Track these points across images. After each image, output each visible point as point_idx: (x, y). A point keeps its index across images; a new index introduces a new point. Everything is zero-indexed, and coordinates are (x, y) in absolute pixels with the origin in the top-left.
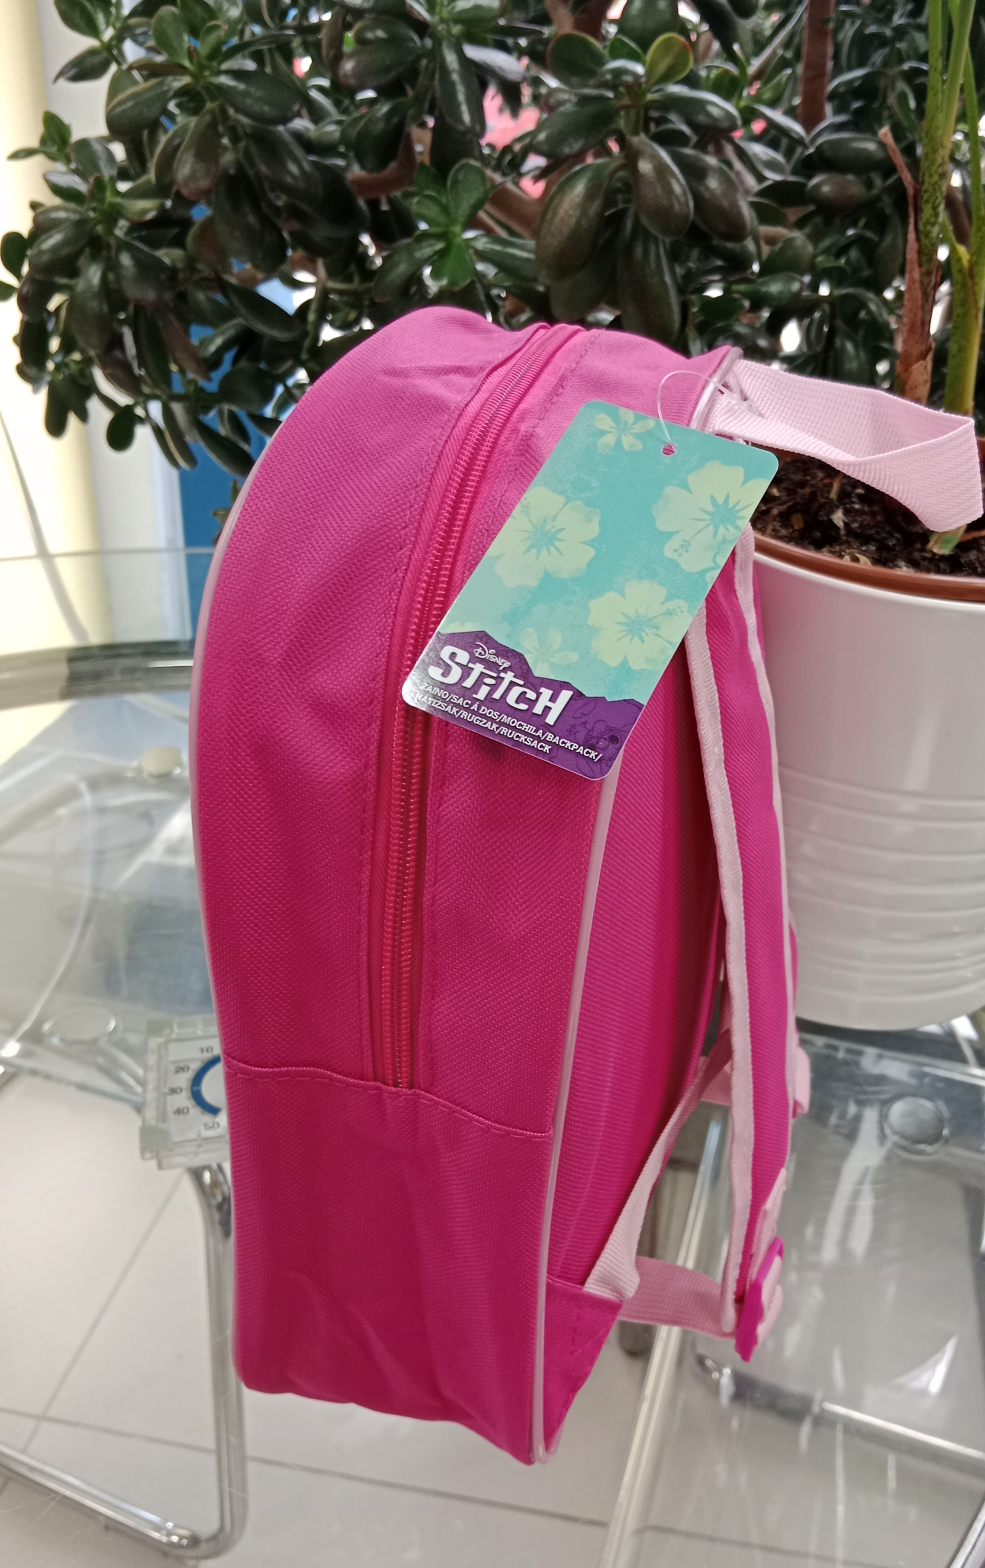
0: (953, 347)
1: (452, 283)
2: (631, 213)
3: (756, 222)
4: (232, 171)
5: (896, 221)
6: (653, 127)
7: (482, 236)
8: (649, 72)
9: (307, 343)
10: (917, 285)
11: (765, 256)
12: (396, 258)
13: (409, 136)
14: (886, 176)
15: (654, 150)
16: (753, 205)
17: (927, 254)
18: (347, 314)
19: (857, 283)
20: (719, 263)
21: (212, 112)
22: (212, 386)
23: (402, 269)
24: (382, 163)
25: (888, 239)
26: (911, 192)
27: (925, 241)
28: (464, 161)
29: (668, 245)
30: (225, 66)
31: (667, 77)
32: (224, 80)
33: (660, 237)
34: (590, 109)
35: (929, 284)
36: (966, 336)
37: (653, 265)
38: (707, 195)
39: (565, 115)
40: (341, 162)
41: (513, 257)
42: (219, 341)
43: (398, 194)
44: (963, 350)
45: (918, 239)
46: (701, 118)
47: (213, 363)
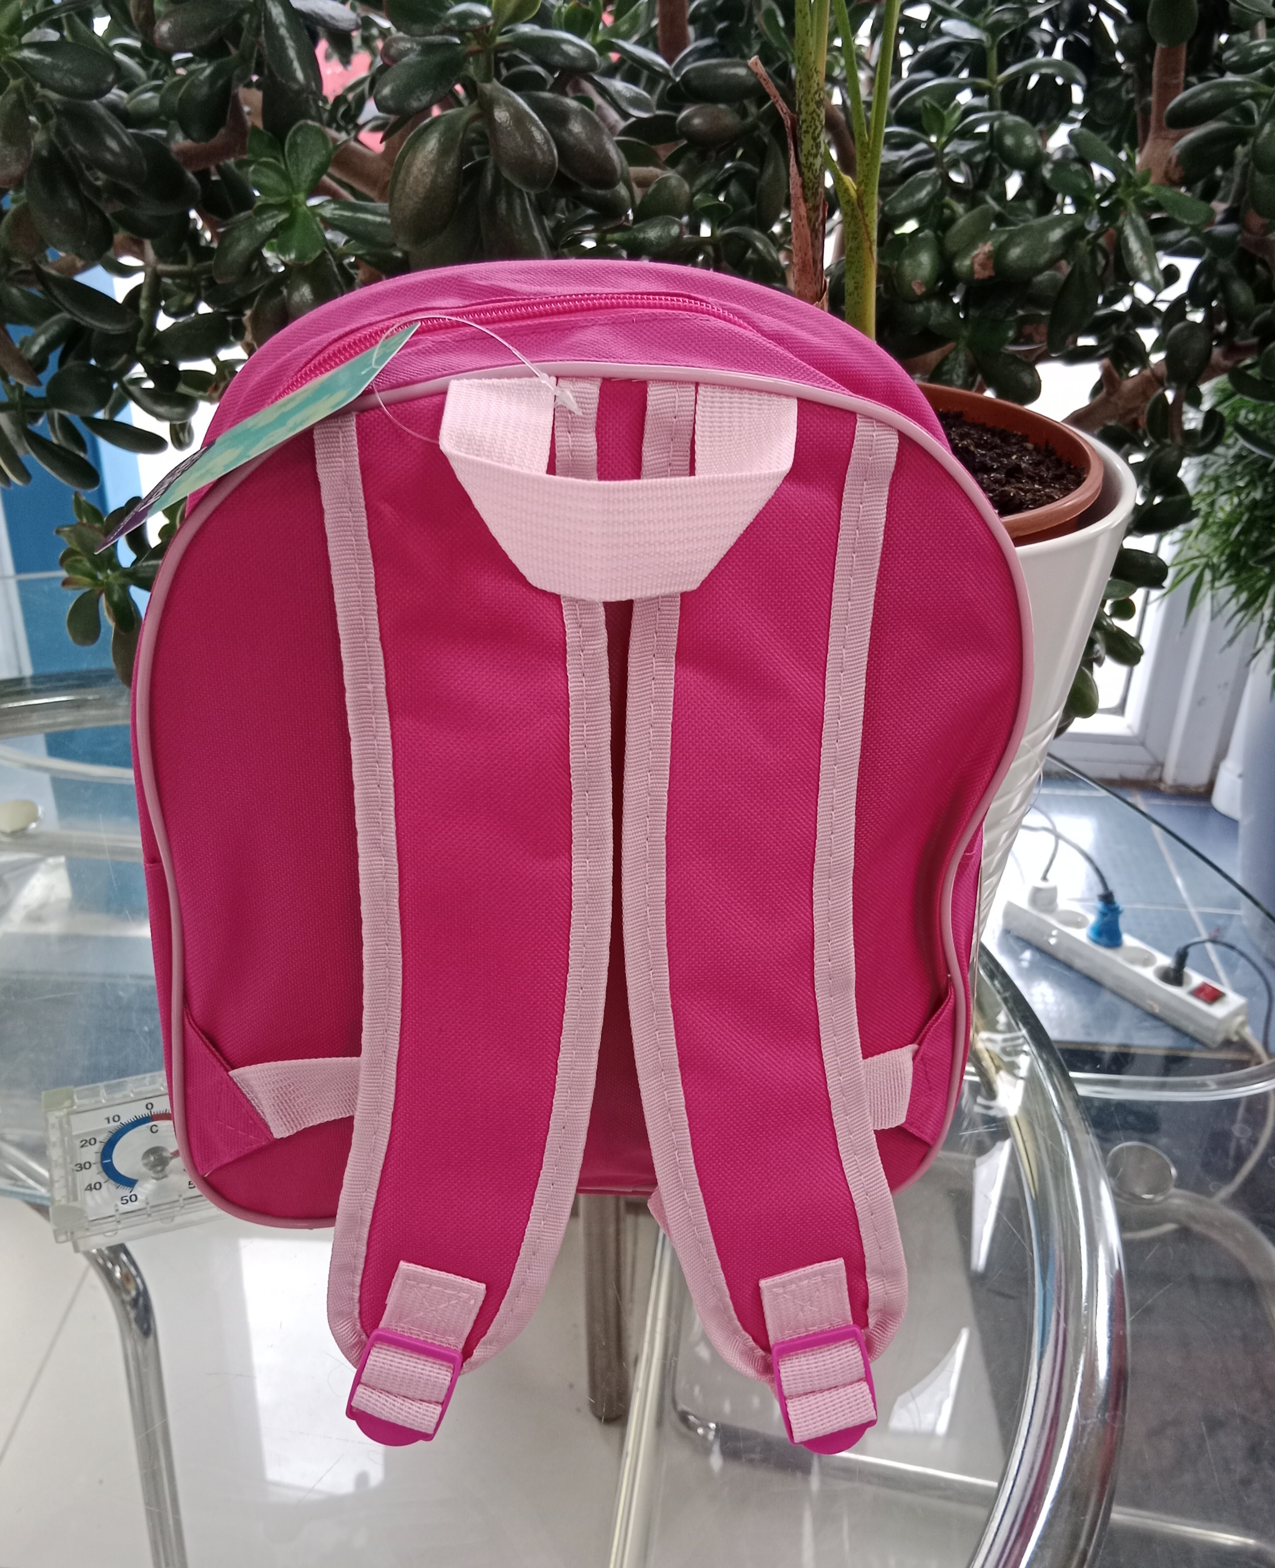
0: (849, 284)
1: (300, 257)
2: (490, 165)
3: (625, 163)
4: (44, 153)
5: (776, 149)
6: (504, 72)
7: (329, 201)
8: (497, 13)
9: (141, 334)
10: (805, 221)
11: (638, 201)
12: (236, 234)
13: (236, 97)
14: (760, 105)
15: (509, 95)
16: (619, 144)
17: (811, 186)
18: (183, 298)
19: (740, 222)
20: (590, 211)
21: (17, 90)
22: (39, 392)
23: (244, 244)
24: (211, 130)
25: (770, 171)
26: (788, 123)
27: (808, 174)
28: (301, 122)
29: (533, 198)
30: (25, 39)
31: (517, 17)
32: (27, 54)
33: (524, 190)
34: (437, 58)
35: (817, 220)
36: (861, 271)
37: (520, 220)
38: (571, 140)
39: (408, 65)
40: (162, 132)
41: (366, 222)
42: (42, 340)
43: (231, 161)
44: (859, 287)
45: (801, 173)
46: (557, 59)
47: (38, 365)
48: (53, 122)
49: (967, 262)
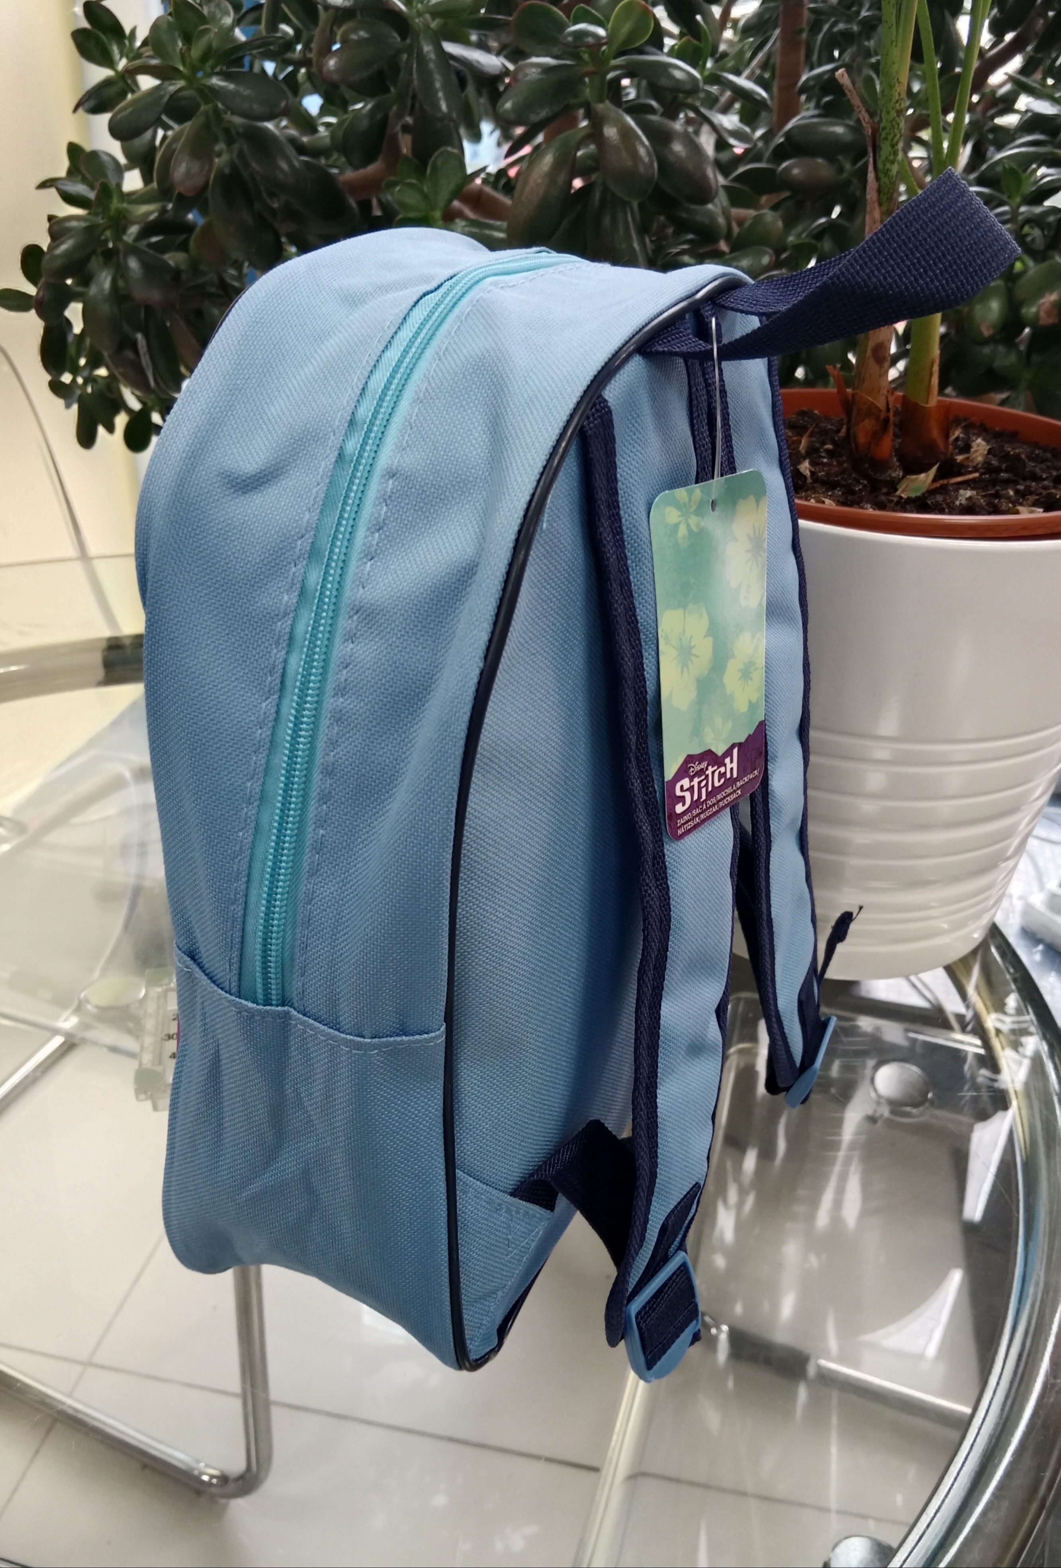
2: (599, 182)
4: (227, 171)
8: (611, 35)
13: (391, 134)
14: (855, 162)
15: (620, 116)
17: (887, 194)
21: (206, 115)
24: (369, 160)
26: (869, 132)
27: (884, 180)
28: (442, 149)
29: (635, 210)
33: (628, 200)
34: (555, 77)
37: (621, 231)
38: (671, 158)
41: (491, 237)
45: (877, 178)
46: (664, 82)
48: (236, 146)
49: (1034, 310)
